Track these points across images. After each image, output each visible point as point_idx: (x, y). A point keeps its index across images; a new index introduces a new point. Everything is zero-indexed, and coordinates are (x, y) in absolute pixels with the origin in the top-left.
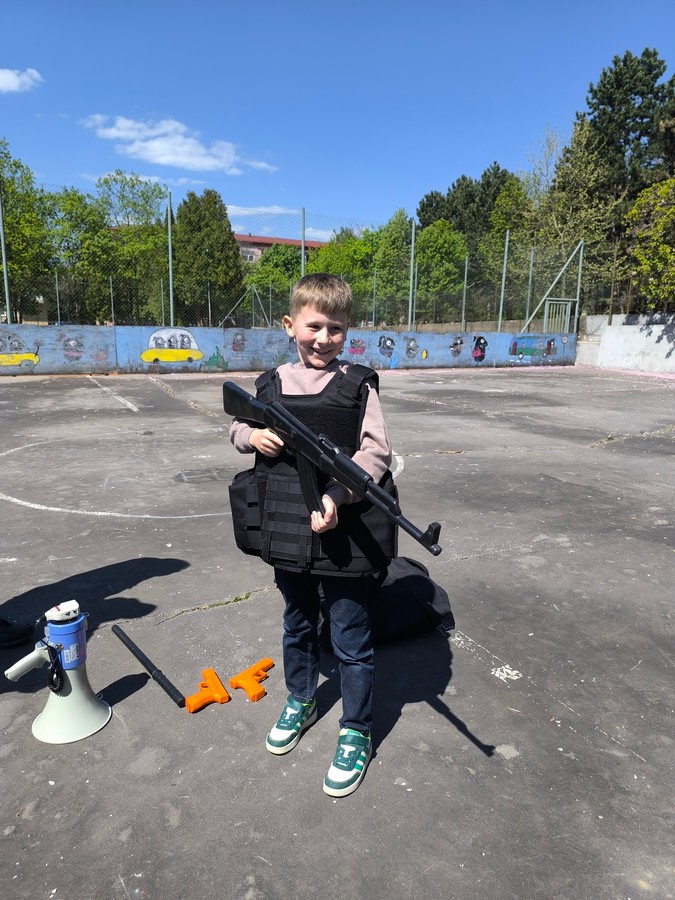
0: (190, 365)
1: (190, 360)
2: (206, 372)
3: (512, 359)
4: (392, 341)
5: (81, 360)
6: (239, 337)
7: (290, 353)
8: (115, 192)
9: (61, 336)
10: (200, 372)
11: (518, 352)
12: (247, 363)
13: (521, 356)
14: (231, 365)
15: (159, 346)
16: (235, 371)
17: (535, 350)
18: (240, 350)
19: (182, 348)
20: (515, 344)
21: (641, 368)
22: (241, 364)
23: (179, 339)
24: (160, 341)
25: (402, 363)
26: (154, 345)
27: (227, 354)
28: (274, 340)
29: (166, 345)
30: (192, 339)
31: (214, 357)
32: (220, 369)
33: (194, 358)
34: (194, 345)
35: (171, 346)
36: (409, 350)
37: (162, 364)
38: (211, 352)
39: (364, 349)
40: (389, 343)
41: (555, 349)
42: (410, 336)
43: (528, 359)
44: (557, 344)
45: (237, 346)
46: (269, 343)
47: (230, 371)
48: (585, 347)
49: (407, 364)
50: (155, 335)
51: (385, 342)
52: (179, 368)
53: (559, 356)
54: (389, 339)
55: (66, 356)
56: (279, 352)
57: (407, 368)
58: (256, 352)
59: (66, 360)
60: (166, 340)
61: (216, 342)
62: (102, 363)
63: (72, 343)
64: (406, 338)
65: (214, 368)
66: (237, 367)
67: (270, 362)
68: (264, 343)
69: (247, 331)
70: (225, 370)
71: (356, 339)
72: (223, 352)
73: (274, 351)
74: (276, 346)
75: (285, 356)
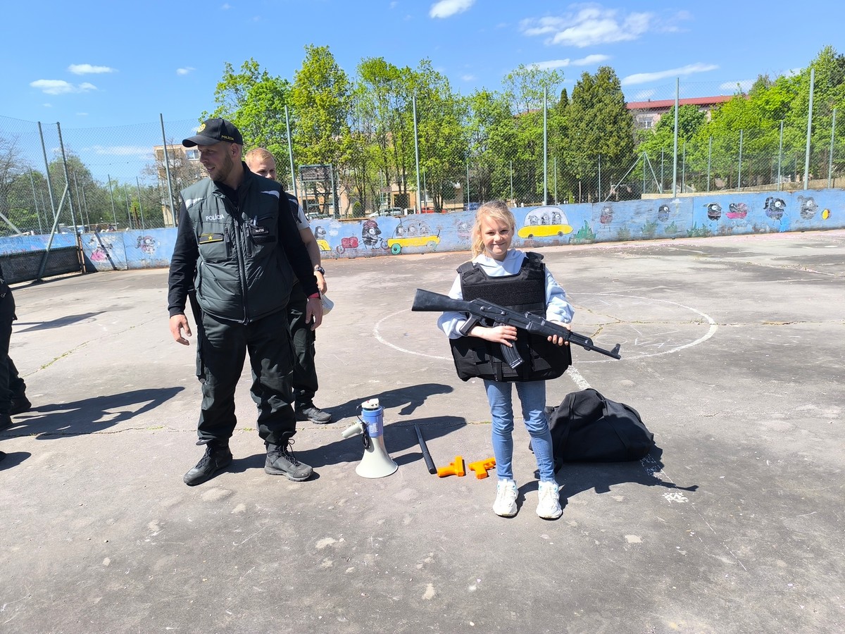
0: (560, 239)
1: (560, 234)
2: (574, 244)
4: (782, 202)
6: (607, 210)
7: (659, 222)
8: (517, 84)
9: (456, 221)
10: (569, 244)
12: (614, 234)
14: (598, 237)
15: (533, 223)
16: (602, 242)
18: (608, 222)
19: (553, 224)
22: (608, 235)
23: (551, 216)
24: (534, 219)
25: (794, 226)
26: (529, 223)
27: (595, 226)
28: (643, 210)
29: (540, 222)
30: (563, 215)
31: (583, 230)
32: (588, 241)
33: (564, 233)
34: (564, 220)
35: (543, 223)
36: (805, 210)
37: (534, 239)
38: (579, 226)
39: (745, 212)
40: (778, 204)
42: (806, 195)
45: (605, 219)
46: (638, 213)
47: (598, 242)
49: (801, 226)
50: (530, 214)
51: (773, 204)
52: (551, 242)
54: (779, 200)
56: (648, 222)
57: (803, 230)
58: (624, 223)
59: (459, 240)
60: (540, 217)
61: (585, 217)
63: (464, 226)
64: (801, 197)
65: (583, 240)
66: (604, 238)
67: (638, 231)
68: (632, 214)
69: (615, 204)
70: (593, 242)
71: (737, 203)
72: (591, 225)
73: (642, 220)
74: (645, 216)
75: (654, 225)
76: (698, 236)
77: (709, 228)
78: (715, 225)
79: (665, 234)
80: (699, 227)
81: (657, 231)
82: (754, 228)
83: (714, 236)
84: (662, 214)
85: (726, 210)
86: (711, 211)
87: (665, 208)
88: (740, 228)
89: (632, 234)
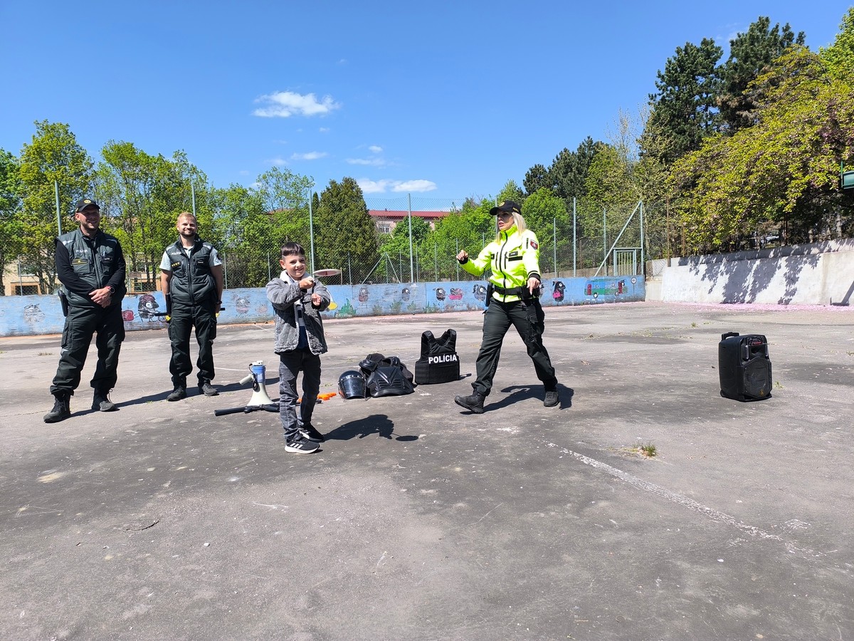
2: (339, 318)
3: (588, 298)
5: (248, 313)
6: (364, 291)
7: (403, 301)
8: (271, 184)
9: (234, 297)
10: (335, 318)
11: (592, 293)
12: (370, 310)
13: (595, 295)
14: (358, 312)
16: (361, 316)
17: (608, 290)
18: (365, 300)
20: (590, 286)
21: (694, 300)
22: (366, 311)
27: (355, 303)
28: (390, 292)
31: (345, 307)
32: (350, 316)
38: (342, 303)
39: (461, 295)
40: (482, 290)
41: (626, 288)
43: (602, 297)
44: (627, 284)
45: (363, 298)
46: (387, 294)
47: (357, 316)
48: (650, 285)
51: (479, 289)
53: (629, 294)
54: (482, 287)
55: (238, 311)
56: (394, 301)
58: (377, 301)
59: (237, 313)
61: (347, 296)
62: (263, 315)
63: (242, 301)
65: (346, 315)
66: (363, 314)
67: (388, 308)
68: (382, 295)
69: (369, 286)
70: (354, 317)
71: (455, 288)
72: (352, 303)
73: (390, 300)
74: (392, 296)
75: (399, 303)
76: (431, 312)
77: (438, 306)
78: (442, 304)
79: (407, 311)
80: (431, 305)
81: (403, 308)
82: (468, 307)
83: (442, 313)
84: (405, 295)
85: (448, 293)
86: (438, 294)
87: (407, 291)
88: (458, 307)
89: (383, 310)
